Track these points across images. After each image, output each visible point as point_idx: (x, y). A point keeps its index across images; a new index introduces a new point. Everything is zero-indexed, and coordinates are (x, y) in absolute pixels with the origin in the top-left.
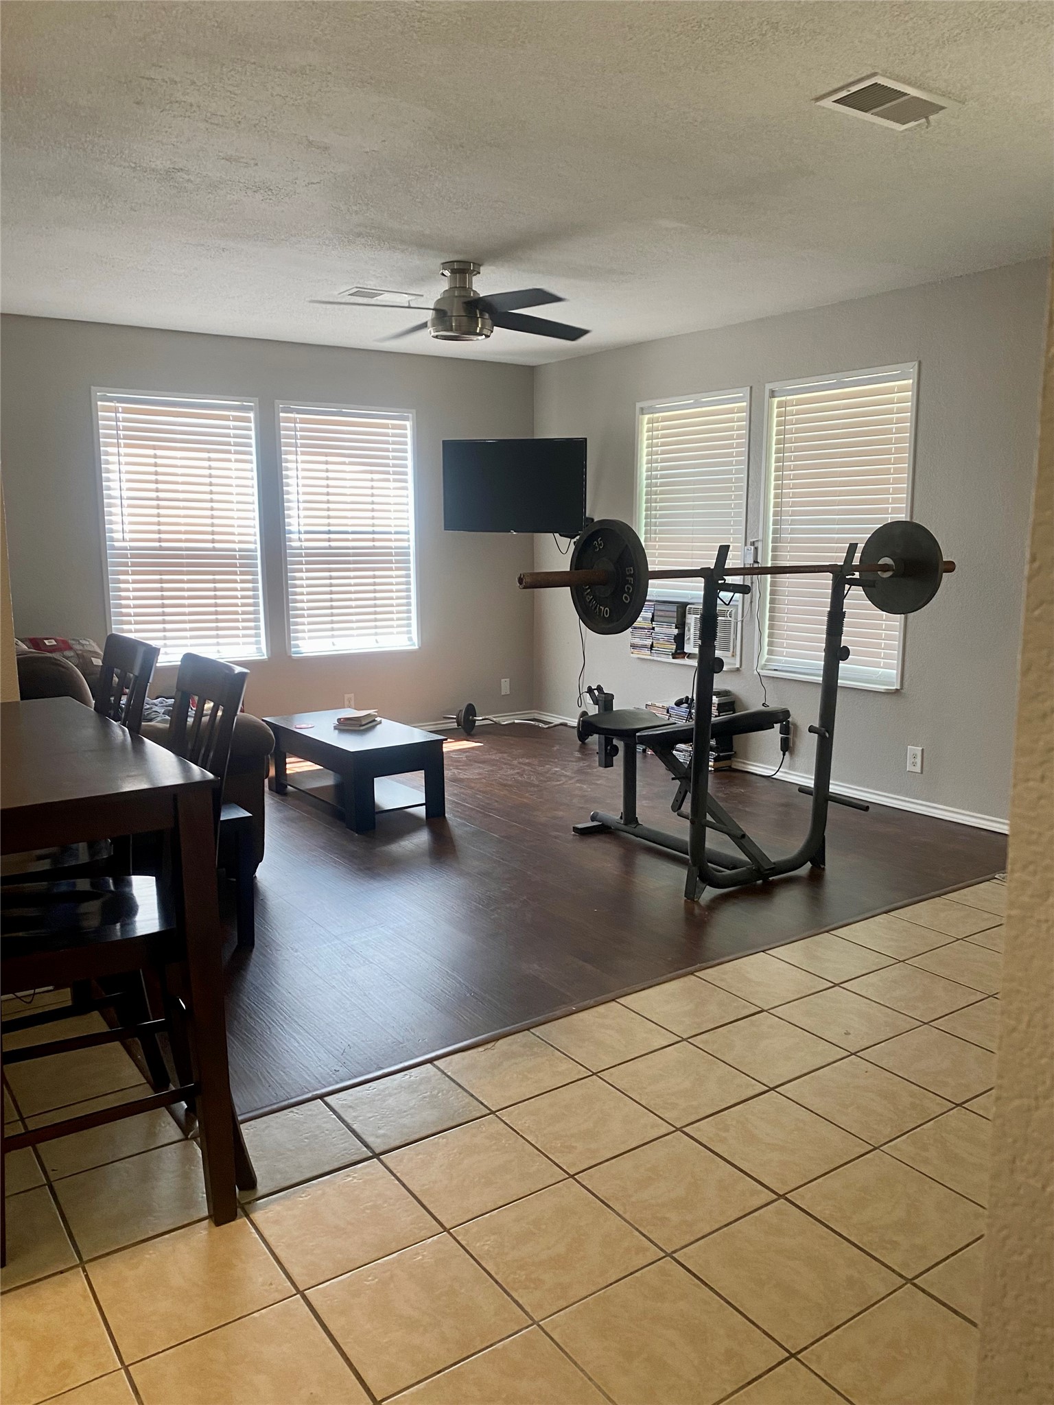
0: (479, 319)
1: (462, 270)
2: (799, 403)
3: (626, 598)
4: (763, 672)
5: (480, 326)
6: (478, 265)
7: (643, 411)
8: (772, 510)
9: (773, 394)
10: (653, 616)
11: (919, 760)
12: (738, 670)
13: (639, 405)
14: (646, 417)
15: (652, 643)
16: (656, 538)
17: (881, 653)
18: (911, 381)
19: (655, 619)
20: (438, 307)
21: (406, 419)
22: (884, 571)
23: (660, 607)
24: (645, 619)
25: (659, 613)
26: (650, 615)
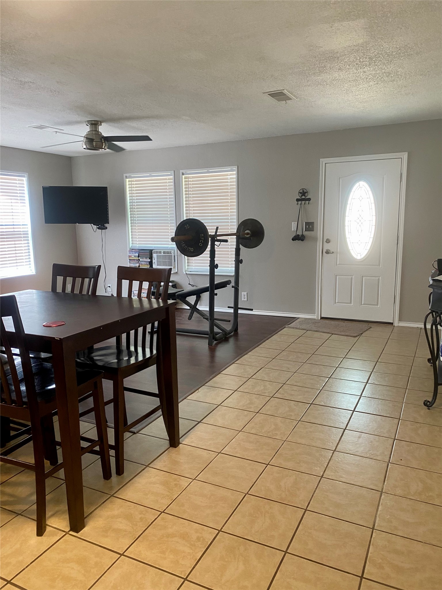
1: (95, 124)
2: (193, 177)
3: (201, 244)
4: (187, 273)
7: (126, 177)
8: (185, 215)
9: (183, 174)
10: (139, 255)
11: (246, 297)
12: (177, 273)
13: (125, 175)
14: (127, 180)
15: (139, 265)
16: (136, 225)
17: (229, 263)
18: (235, 172)
19: (140, 256)
21: (24, 177)
22: (247, 235)
23: (141, 251)
24: (135, 256)
25: (141, 254)
26: (137, 255)
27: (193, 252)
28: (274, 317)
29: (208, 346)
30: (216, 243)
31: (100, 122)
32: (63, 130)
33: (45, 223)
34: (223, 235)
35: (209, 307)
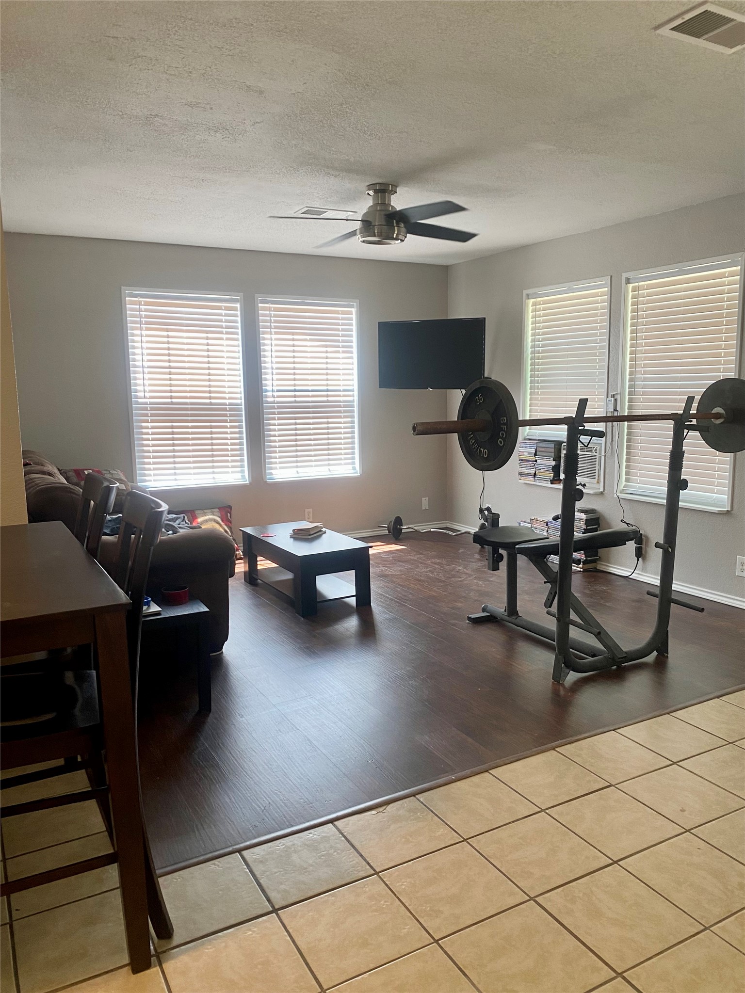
0: (396, 227)
1: (383, 190)
2: (649, 287)
3: (501, 442)
4: (622, 496)
5: (396, 232)
6: (395, 186)
7: (528, 297)
8: (628, 370)
9: (628, 281)
10: (536, 451)
12: (602, 493)
13: (525, 292)
14: (531, 301)
15: (535, 472)
16: (538, 392)
17: (715, 482)
18: (739, 268)
19: (537, 454)
20: (366, 219)
21: (352, 306)
22: (717, 419)
23: (541, 445)
24: (529, 453)
25: (540, 449)
26: (533, 451)
27: (487, 460)
29: (553, 682)
31: (393, 185)
33: (380, 387)
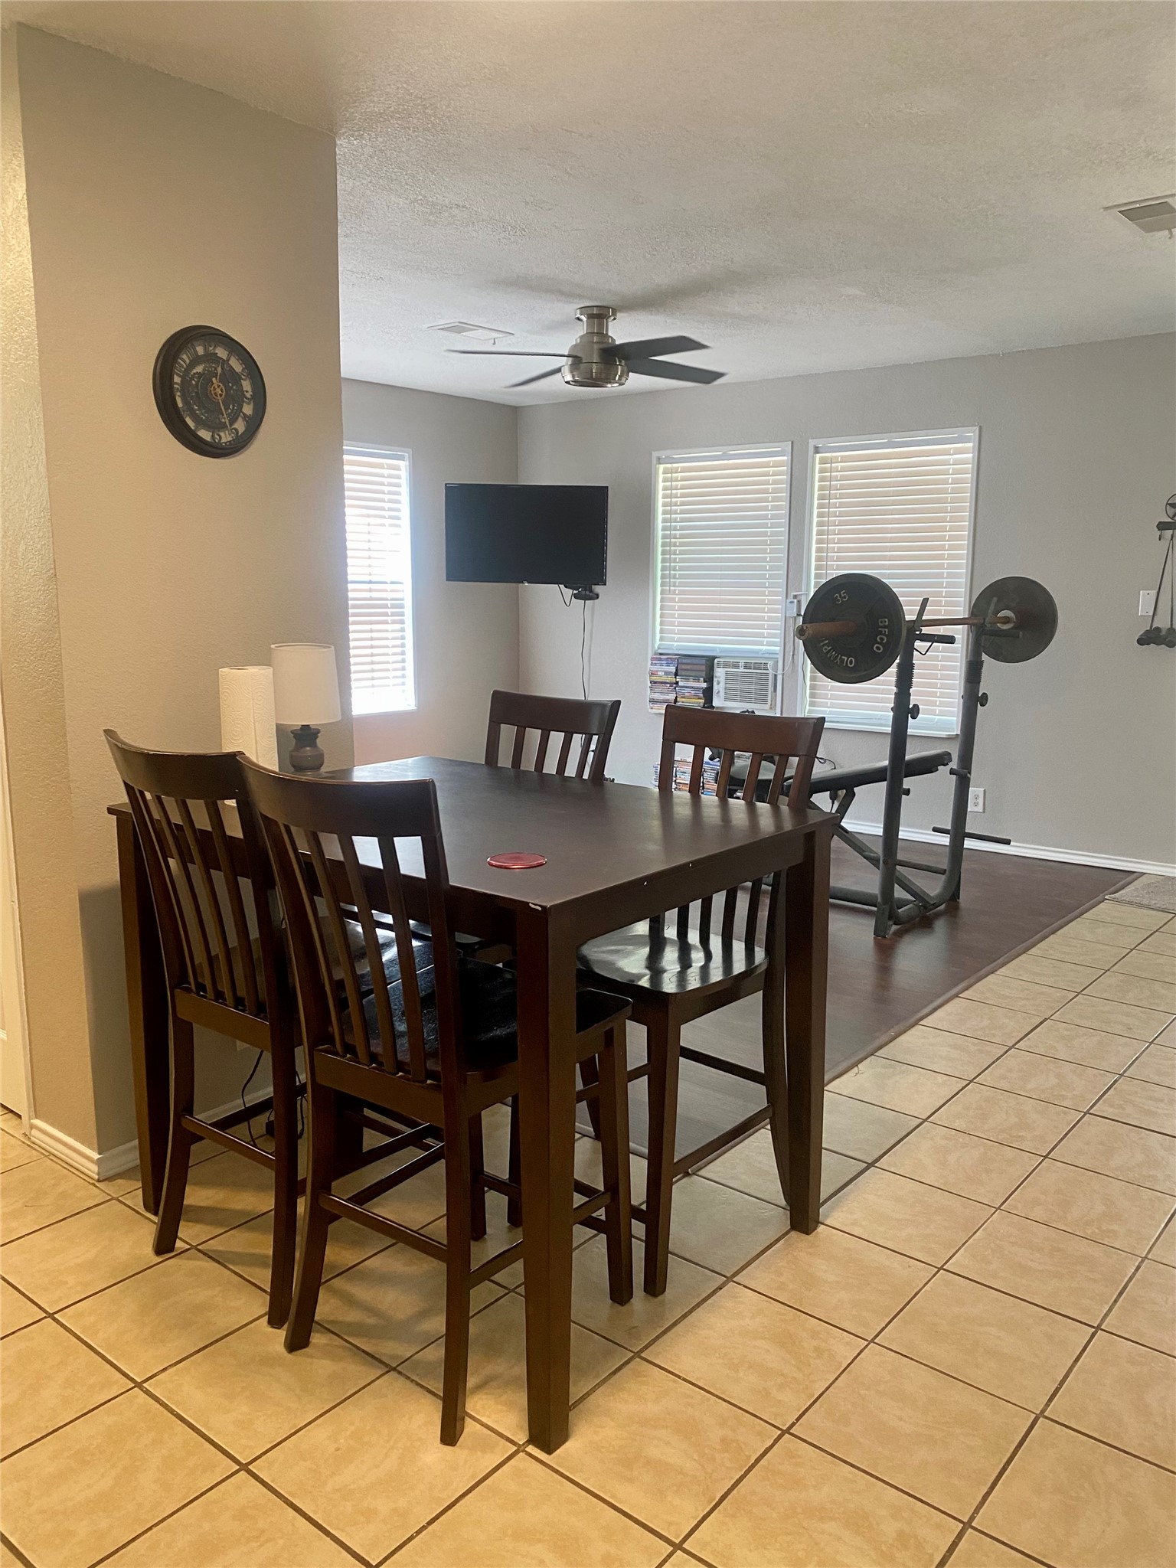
0: (619, 367)
1: (599, 316)
2: (845, 460)
3: (878, 648)
5: (619, 374)
6: (616, 311)
7: (659, 461)
8: (813, 563)
9: (817, 450)
10: (677, 670)
11: (981, 801)
13: (655, 454)
14: (662, 467)
15: (676, 698)
16: (675, 590)
17: (936, 701)
18: (971, 445)
19: (679, 674)
20: (575, 354)
21: (401, 458)
22: (1005, 623)
23: (684, 661)
24: (667, 673)
25: (683, 667)
26: (673, 669)
28: (1066, 866)
29: (874, 938)
30: (918, 644)
31: (612, 309)
32: (513, 334)
33: (447, 580)
34: (942, 623)
35: (882, 826)
